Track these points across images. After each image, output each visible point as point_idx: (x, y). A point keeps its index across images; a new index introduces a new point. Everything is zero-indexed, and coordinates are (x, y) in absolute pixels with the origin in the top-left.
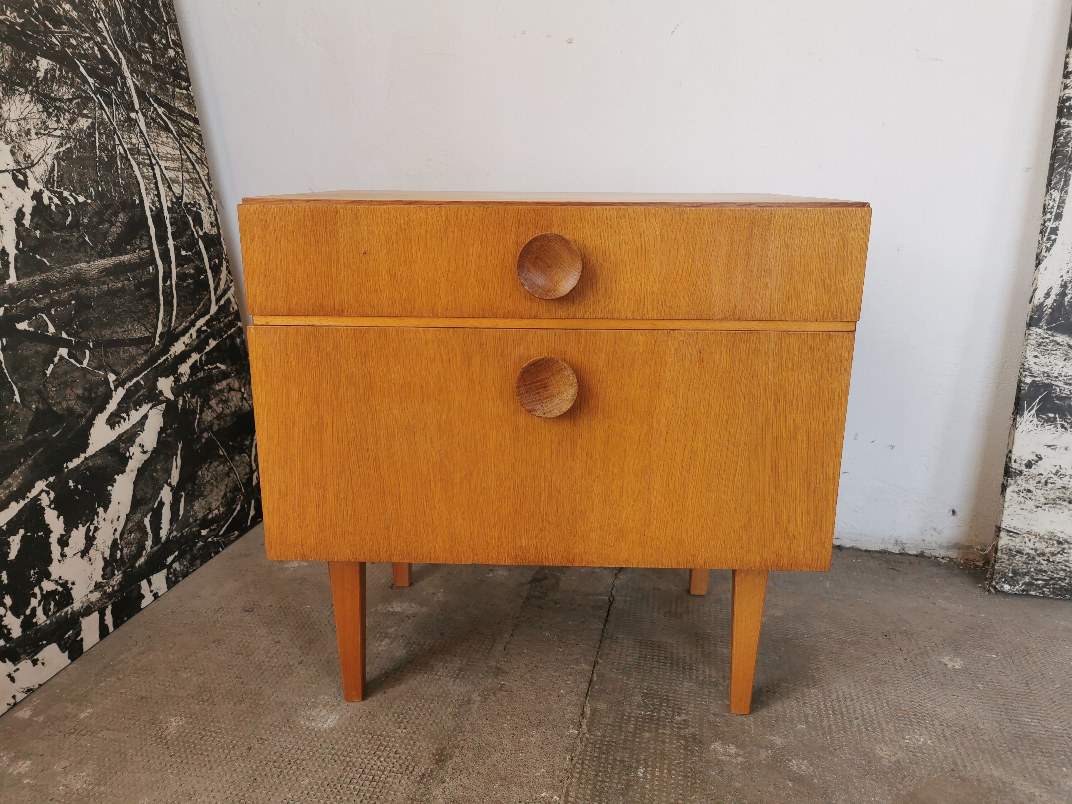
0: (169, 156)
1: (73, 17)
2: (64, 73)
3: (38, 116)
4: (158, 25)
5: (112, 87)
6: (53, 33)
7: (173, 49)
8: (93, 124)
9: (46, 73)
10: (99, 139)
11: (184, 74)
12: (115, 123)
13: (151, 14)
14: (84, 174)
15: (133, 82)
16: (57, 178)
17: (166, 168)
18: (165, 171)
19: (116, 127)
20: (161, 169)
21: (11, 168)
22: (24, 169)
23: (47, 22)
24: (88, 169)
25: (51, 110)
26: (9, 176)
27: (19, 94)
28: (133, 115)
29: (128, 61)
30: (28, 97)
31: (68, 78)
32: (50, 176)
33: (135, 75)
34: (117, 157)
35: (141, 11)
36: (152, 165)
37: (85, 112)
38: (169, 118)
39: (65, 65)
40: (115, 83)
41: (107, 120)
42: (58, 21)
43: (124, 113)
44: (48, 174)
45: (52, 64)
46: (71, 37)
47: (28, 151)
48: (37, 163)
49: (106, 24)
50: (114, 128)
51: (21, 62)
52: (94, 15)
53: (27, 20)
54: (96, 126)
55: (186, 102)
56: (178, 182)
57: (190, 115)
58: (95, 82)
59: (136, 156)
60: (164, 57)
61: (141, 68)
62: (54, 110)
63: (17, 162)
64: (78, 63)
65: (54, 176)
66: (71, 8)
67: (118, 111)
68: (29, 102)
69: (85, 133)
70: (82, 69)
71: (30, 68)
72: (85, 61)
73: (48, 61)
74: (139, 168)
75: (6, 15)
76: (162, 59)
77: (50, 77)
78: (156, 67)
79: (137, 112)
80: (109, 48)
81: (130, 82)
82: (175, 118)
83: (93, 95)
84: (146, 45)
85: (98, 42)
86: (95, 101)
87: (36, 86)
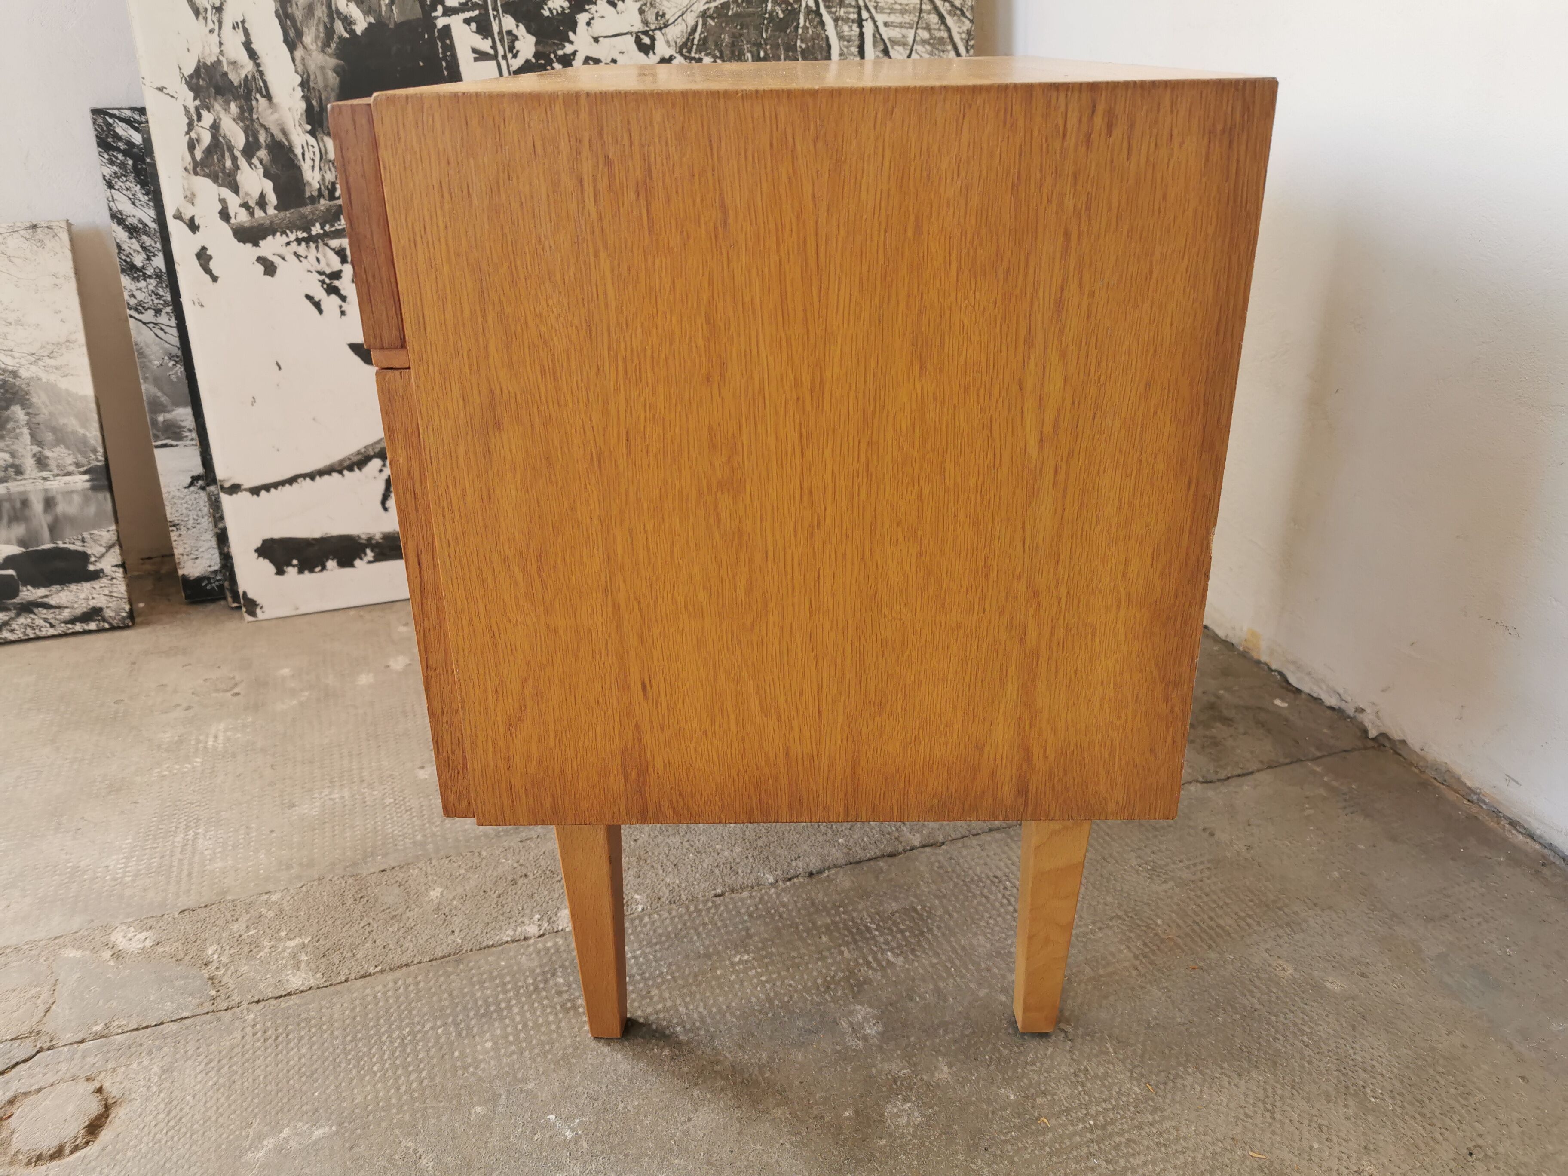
0: (898, 7)
14: (741, 35)
16: (699, 41)
17: (886, 24)
18: (882, 29)
20: (876, 26)
21: (635, 29)
22: (653, 30)
24: (747, 28)
26: (631, 40)
32: (688, 39)
34: (800, 11)
36: (860, 22)
44: (686, 36)
47: (663, 8)
48: (674, 22)
56: (904, 44)
59: (834, 10)
63: (646, 23)
65: (694, 38)
74: (836, 26)
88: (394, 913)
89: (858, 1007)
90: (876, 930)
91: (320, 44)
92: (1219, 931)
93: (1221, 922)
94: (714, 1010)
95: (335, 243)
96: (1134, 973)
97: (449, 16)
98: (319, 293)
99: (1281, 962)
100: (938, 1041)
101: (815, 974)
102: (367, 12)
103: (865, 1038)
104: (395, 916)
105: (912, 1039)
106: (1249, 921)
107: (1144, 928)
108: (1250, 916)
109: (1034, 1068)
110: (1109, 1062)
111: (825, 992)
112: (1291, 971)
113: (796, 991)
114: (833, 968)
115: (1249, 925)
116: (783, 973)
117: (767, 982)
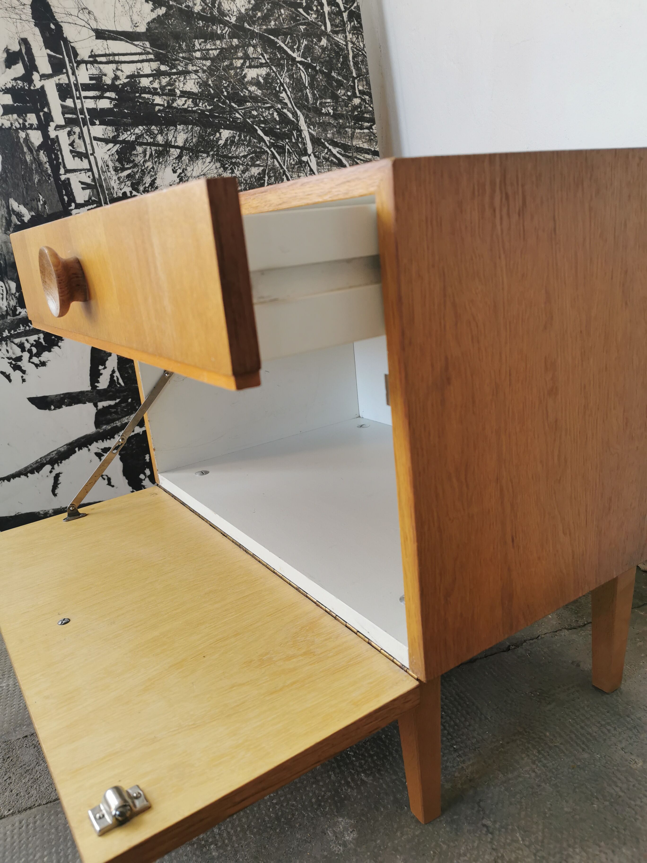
1: (256, 95)
2: (243, 137)
3: (215, 171)
4: (345, 81)
5: (287, 140)
6: (237, 111)
7: (359, 97)
8: (264, 171)
9: (227, 140)
10: (268, 180)
11: (368, 116)
12: (285, 168)
13: (339, 74)
15: (309, 132)
19: (286, 170)
23: (233, 104)
25: (227, 166)
27: (202, 159)
28: (305, 159)
29: (306, 117)
30: (209, 159)
31: (245, 140)
33: (312, 127)
35: (328, 76)
37: (258, 162)
38: (343, 155)
39: (244, 132)
40: (289, 136)
41: (278, 165)
42: (241, 101)
43: (295, 158)
45: (233, 133)
46: (253, 110)
49: (289, 93)
50: (284, 172)
51: (206, 136)
52: (278, 89)
53: (216, 106)
54: (267, 172)
55: (366, 139)
57: (369, 150)
58: (271, 139)
60: (347, 107)
61: (320, 120)
62: (230, 166)
64: (257, 128)
66: (256, 88)
67: (290, 158)
68: (210, 162)
69: (255, 179)
70: (260, 132)
71: (213, 139)
72: (263, 125)
73: (229, 131)
75: (198, 106)
76: (344, 108)
77: (231, 142)
78: (336, 116)
79: (309, 156)
80: (288, 111)
81: (306, 134)
82: (351, 155)
83: (268, 150)
84: (329, 100)
85: (278, 108)
86: (268, 153)
87: (217, 151)
88: (27, 768)
89: (340, 819)
90: (354, 756)
91: (3, 229)
92: (588, 736)
93: (590, 730)
94: (239, 829)
95: (17, 341)
96: (533, 775)
97: (79, 208)
98: (9, 370)
99: (633, 757)
100: (396, 842)
101: (311, 795)
102: (30, 210)
103: (345, 844)
104: (28, 770)
105: (379, 841)
106: (609, 727)
107: (537, 740)
108: (608, 724)
109: (465, 858)
110: (519, 849)
111: (317, 809)
112: (641, 764)
113: (297, 810)
114: (323, 789)
115: (609, 731)
116: (289, 796)
117: (276, 804)
